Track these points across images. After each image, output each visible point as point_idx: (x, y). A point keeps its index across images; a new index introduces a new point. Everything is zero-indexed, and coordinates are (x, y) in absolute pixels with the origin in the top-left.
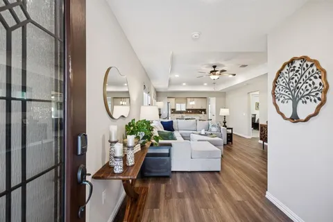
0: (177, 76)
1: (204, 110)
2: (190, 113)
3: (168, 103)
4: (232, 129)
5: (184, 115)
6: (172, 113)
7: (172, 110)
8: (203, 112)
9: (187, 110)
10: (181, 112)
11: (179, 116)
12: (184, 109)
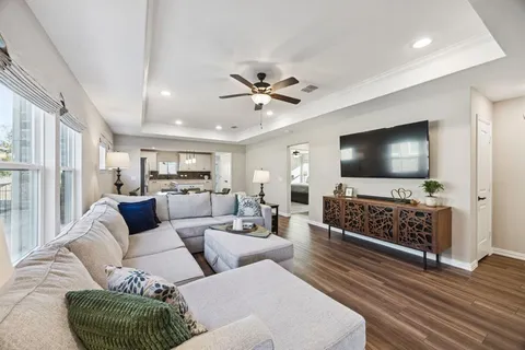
0: (166, 93)
1: (208, 174)
2: (184, 178)
3: (143, 160)
4: (276, 207)
5: (174, 181)
6: (151, 178)
7: (152, 172)
8: (206, 177)
9: (179, 173)
10: (168, 177)
11: (165, 183)
12: (173, 172)
